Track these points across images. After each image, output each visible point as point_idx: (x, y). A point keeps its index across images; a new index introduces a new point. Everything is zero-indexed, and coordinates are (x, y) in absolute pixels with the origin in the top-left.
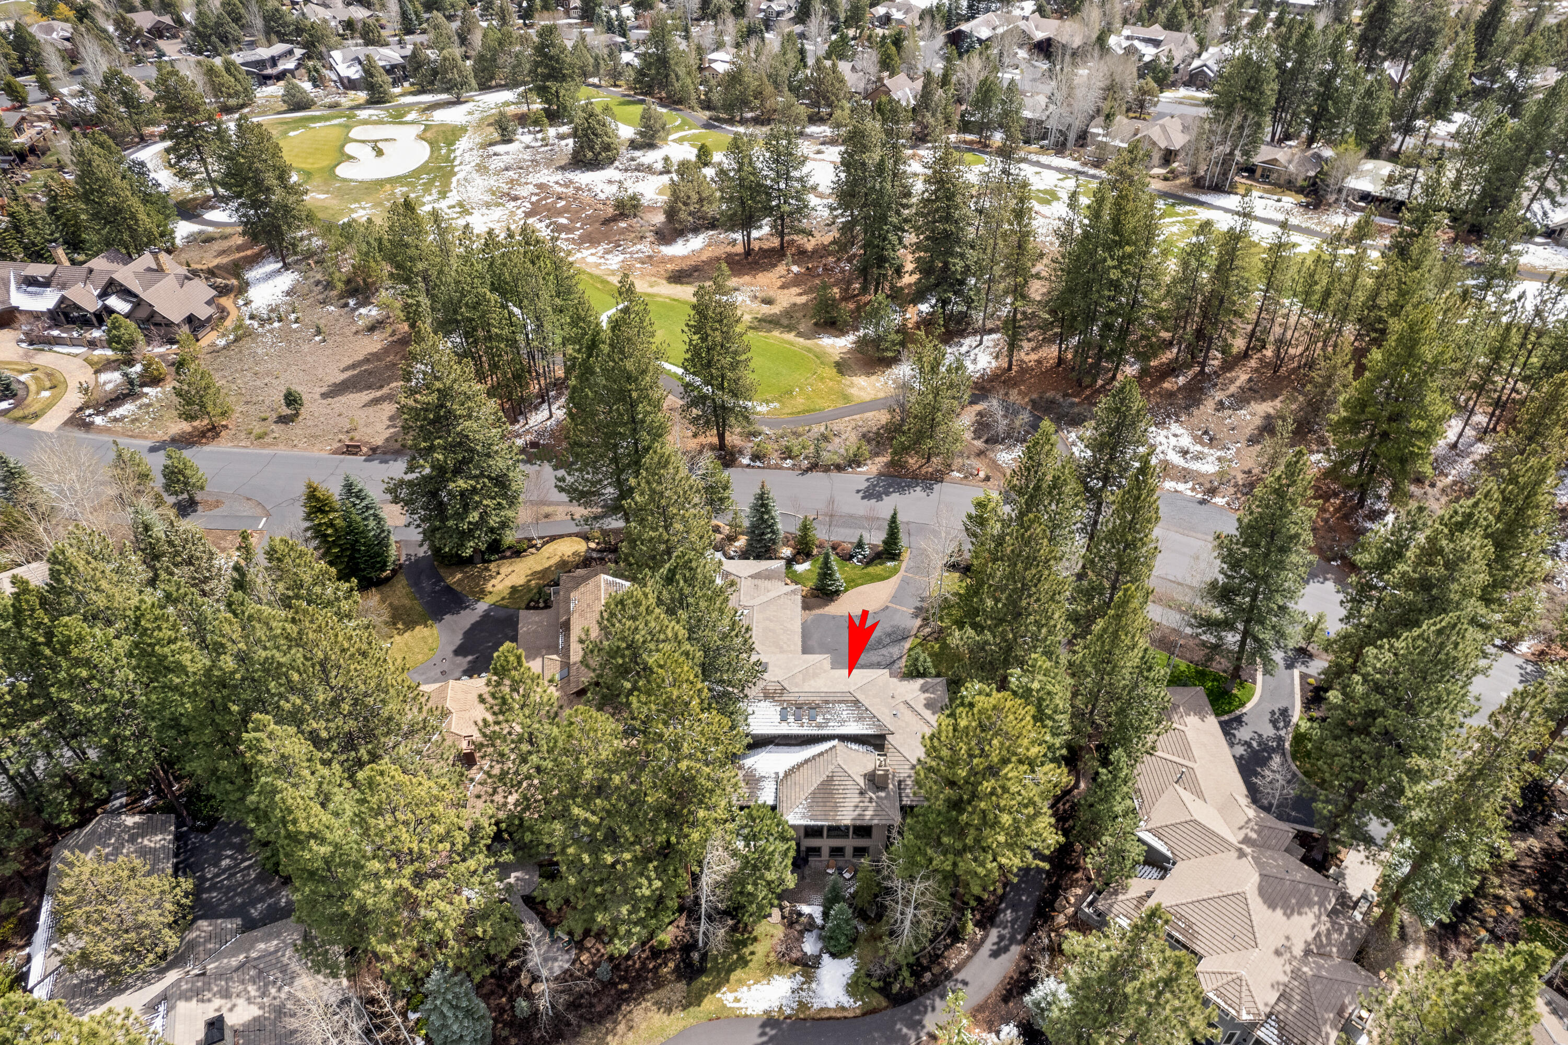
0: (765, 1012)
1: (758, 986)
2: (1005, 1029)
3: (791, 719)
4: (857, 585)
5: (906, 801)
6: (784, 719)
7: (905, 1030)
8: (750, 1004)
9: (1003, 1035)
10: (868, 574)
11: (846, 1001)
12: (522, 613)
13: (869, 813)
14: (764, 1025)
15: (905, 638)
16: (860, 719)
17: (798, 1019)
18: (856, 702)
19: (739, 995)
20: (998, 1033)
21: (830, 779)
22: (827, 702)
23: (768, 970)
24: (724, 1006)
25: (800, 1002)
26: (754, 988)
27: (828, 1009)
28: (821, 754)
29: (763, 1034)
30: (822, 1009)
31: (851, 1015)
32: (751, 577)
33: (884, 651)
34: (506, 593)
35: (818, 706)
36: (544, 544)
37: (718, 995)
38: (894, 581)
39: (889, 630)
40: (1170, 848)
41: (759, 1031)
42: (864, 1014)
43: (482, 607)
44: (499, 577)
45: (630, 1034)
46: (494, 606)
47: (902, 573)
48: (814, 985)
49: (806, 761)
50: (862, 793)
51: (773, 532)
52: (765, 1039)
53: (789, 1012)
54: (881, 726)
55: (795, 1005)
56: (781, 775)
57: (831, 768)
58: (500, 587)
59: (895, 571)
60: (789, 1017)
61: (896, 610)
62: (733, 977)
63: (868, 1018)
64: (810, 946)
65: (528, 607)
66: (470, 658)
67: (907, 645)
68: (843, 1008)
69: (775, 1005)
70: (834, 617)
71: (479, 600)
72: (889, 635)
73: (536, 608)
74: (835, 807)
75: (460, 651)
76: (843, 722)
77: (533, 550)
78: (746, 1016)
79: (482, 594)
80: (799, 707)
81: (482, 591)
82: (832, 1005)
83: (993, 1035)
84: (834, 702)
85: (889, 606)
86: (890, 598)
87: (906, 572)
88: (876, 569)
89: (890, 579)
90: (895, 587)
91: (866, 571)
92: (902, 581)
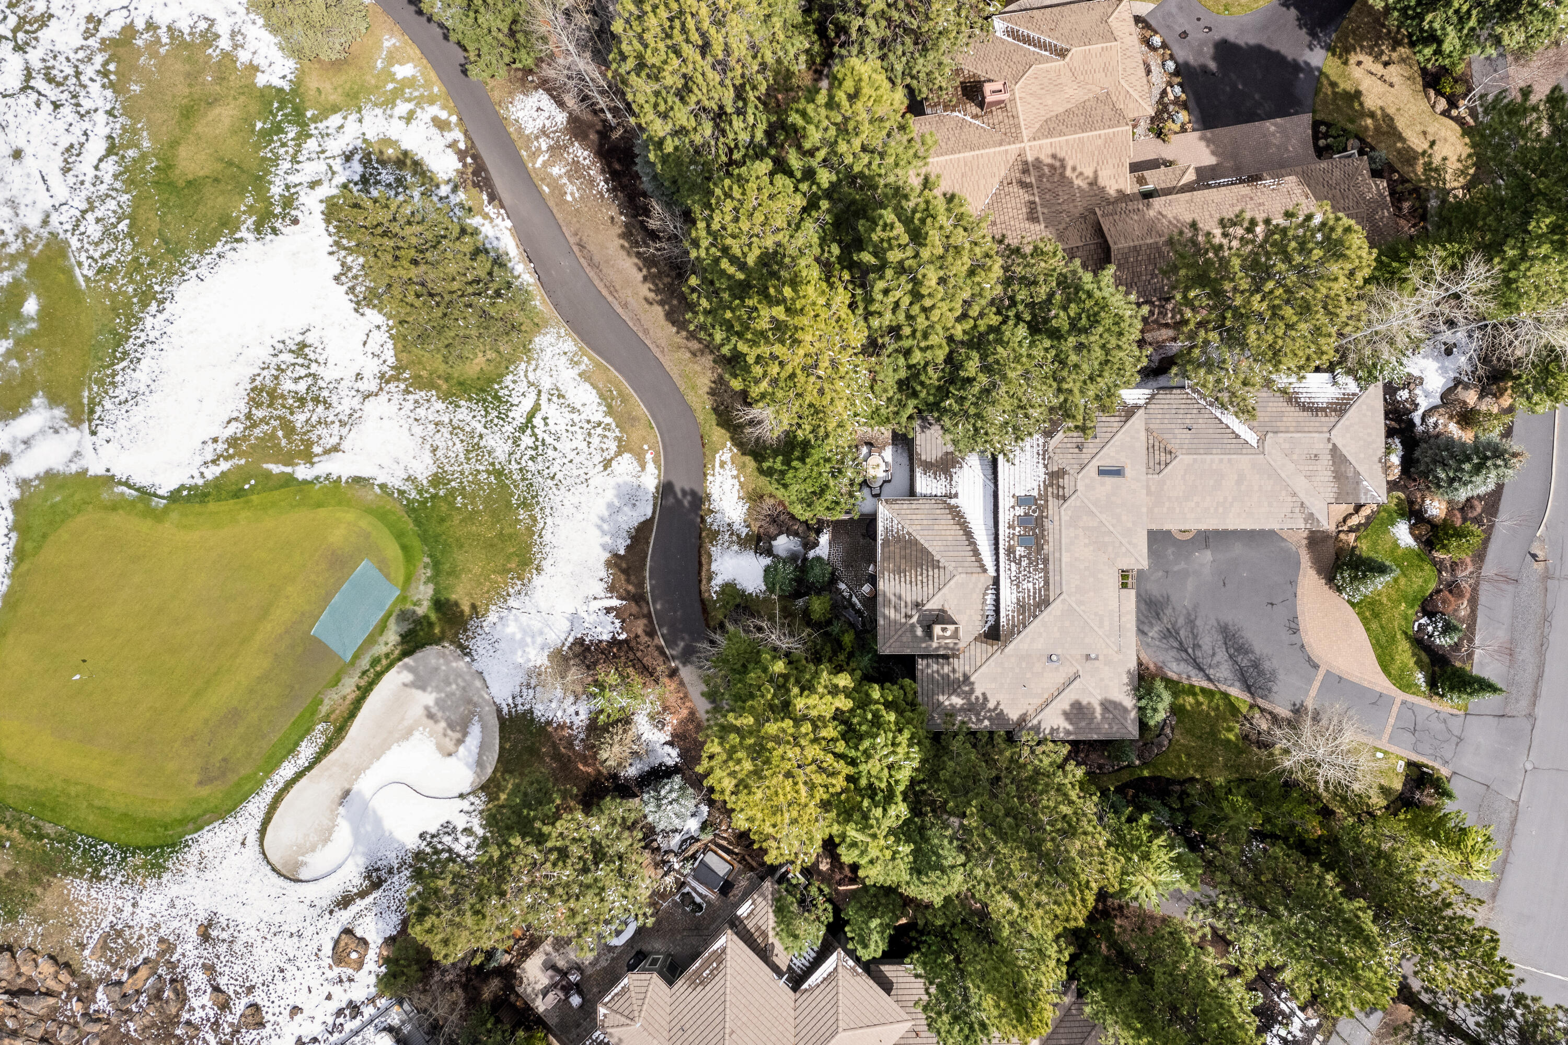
0: (708, 496)
1: (737, 487)
2: (674, 753)
3: (1020, 511)
4: (1365, 621)
5: (921, 664)
6: (1021, 501)
7: (682, 644)
8: (719, 479)
9: (668, 749)
10: (1393, 639)
11: (717, 582)
12: (1306, 119)
13: (892, 614)
14: (693, 493)
15: (1249, 688)
16: (1021, 606)
17: (701, 530)
18: (1045, 603)
19: (729, 466)
20: (671, 743)
21: (936, 565)
22: (1046, 561)
23: (754, 498)
24: (716, 451)
25: (717, 533)
26: (736, 482)
27: (710, 563)
28: (976, 553)
29: (684, 492)
30: (710, 556)
31: (703, 588)
32: (1335, 449)
33: (1222, 655)
34: (1345, 85)
35: (1040, 548)
36: (1459, 121)
37: (729, 444)
38: (1381, 683)
39: (1266, 665)
40: (811, 989)
41: (687, 488)
42: (702, 601)
43: (1317, 58)
44: (1378, 68)
45: (688, 355)
46: (1316, 76)
47: (1400, 696)
48: (736, 548)
49: (968, 534)
50: (917, 605)
51: (1451, 481)
52: (679, 495)
53: (709, 520)
54: (1011, 634)
55: (715, 527)
56: (953, 502)
57: (950, 566)
58: (1357, 73)
59: (1406, 686)
60: (703, 520)
61: (1310, 681)
62: (748, 459)
63: (698, 606)
64: (783, 544)
65: (1316, 125)
66: (1212, 65)
67: (1235, 692)
68: (710, 579)
69: (715, 506)
70: (1293, 583)
71: (1329, 48)
72: (1256, 665)
73: (1316, 136)
74: (899, 571)
75: (1224, 49)
76: (1016, 582)
77: (1442, 104)
78: (705, 475)
79: (1342, 51)
80: (1039, 522)
81: (1348, 50)
82: (714, 567)
83: (668, 738)
84: (1046, 571)
85: (1316, 667)
86: (1337, 672)
87: (1404, 703)
88: (1404, 653)
89: (1382, 676)
90: (1366, 684)
91: (1399, 636)
92: (1381, 695)
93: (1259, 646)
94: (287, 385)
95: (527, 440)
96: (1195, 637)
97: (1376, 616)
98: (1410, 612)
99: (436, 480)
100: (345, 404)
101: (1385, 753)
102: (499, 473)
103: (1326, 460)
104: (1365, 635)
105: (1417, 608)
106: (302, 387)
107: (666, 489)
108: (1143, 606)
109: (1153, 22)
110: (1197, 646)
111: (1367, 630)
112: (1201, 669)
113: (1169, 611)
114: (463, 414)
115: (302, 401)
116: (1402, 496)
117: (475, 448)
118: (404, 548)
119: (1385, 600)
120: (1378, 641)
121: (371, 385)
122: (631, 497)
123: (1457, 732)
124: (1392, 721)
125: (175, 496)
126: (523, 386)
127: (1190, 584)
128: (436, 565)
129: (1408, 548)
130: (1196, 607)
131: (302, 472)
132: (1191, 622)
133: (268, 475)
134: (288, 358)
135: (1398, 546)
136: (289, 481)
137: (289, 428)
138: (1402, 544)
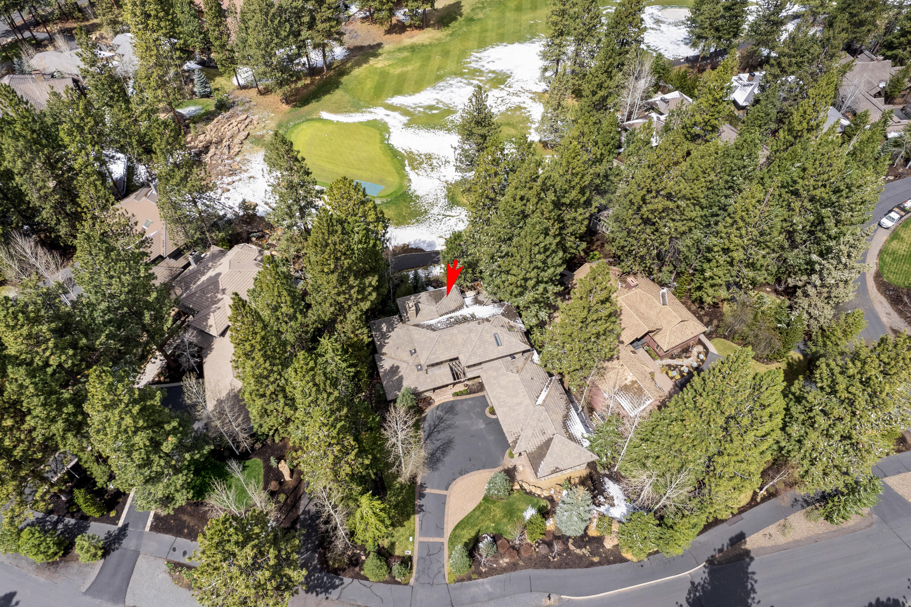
4: (478, 508)
10: (473, 525)
17: (427, 265)
22: (451, 326)
32: (550, 440)
33: (438, 444)
35: (456, 324)
38: (449, 527)
39: (440, 465)
47: (446, 540)
52: (436, 257)
55: (429, 268)
59: (452, 541)
60: (430, 265)
61: (438, 488)
70: (484, 467)
72: (438, 460)
76: (439, 322)
85: (447, 489)
86: (447, 500)
87: (442, 544)
88: (468, 534)
89: (453, 527)
90: (446, 518)
91: (477, 528)
92: (443, 529)
93: (447, 459)
94: (434, 161)
95: (440, 217)
96: (443, 430)
97: (483, 512)
98: (491, 529)
99: (417, 197)
100: (434, 174)
101: (413, 541)
102: (426, 212)
103: (544, 438)
104: (471, 510)
105: (494, 532)
106: (435, 164)
107: (437, 253)
108: (449, 405)
109: (709, 355)
110: (439, 432)
111: (474, 510)
112: (428, 437)
113: (451, 416)
114: (443, 201)
115: (431, 165)
116: (549, 507)
117: (432, 205)
118: (391, 194)
119: (492, 514)
120: (470, 517)
121: (443, 179)
122: (431, 244)
123: (435, 582)
124: (431, 540)
125: (389, 145)
126: (458, 211)
127: (467, 422)
128: (389, 202)
129: (524, 518)
130: (457, 427)
131: (408, 168)
132: (449, 427)
133: (404, 161)
134: (443, 160)
135: (522, 512)
136: (404, 166)
137: (421, 163)
138: (524, 514)
